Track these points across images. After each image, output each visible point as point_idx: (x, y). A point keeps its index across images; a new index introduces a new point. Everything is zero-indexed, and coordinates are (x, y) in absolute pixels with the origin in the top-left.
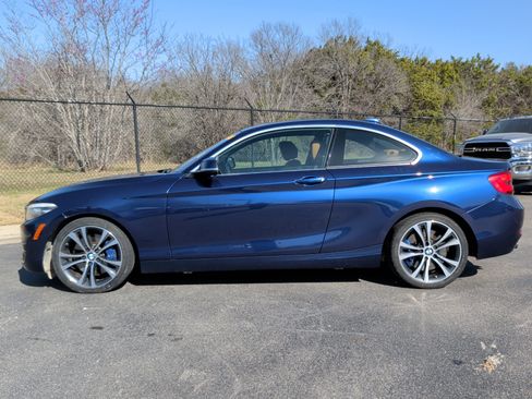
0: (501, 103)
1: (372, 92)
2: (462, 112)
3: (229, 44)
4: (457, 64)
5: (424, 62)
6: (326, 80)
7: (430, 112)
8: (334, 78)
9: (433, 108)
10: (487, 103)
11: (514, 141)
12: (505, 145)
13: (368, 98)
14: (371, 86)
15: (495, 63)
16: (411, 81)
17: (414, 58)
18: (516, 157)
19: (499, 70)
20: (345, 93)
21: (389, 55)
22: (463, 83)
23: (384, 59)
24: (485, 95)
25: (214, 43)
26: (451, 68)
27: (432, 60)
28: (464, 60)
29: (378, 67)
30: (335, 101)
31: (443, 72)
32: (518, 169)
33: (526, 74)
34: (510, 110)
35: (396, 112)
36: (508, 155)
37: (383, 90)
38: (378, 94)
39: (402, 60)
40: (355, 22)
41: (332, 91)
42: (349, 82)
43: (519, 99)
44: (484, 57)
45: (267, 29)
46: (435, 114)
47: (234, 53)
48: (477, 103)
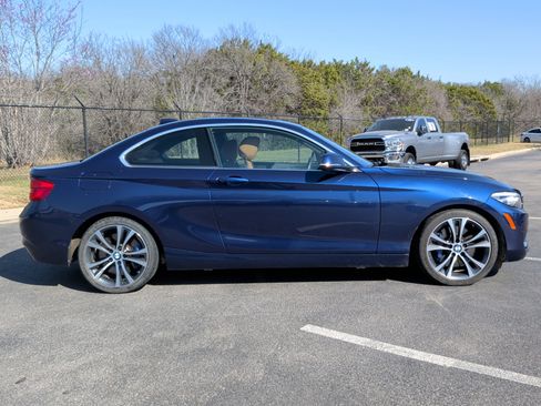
0: (376, 102)
1: (267, 91)
2: (344, 110)
3: (132, 44)
4: (338, 66)
5: (310, 64)
6: (225, 80)
7: (318, 110)
8: (232, 78)
9: (320, 107)
10: (365, 102)
11: (388, 137)
12: (381, 140)
13: (264, 97)
14: (266, 86)
15: (371, 66)
16: (300, 82)
17: (301, 60)
18: (388, 150)
19: (374, 72)
20: (243, 93)
21: (281, 58)
22: (344, 85)
23: (277, 61)
24: (363, 95)
25: (118, 43)
26: (334, 70)
27: (317, 62)
28: (344, 63)
29: (272, 70)
30: (234, 100)
31: (327, 73)
32: (391, 158)
33: (397, 76)
34: (385, 108)
35: (289, 111)
36: (383, 148)
37: (277, 90)
38: (273, 94)
39: (293, 63)
40: (250, 27)
41: (231, 90)
42: (246, 82)
43: (392, 99)
44: (361, 60)
45: (168, 30)
46: (322, 112)
47: (138, 53)
48: (357, 102)
